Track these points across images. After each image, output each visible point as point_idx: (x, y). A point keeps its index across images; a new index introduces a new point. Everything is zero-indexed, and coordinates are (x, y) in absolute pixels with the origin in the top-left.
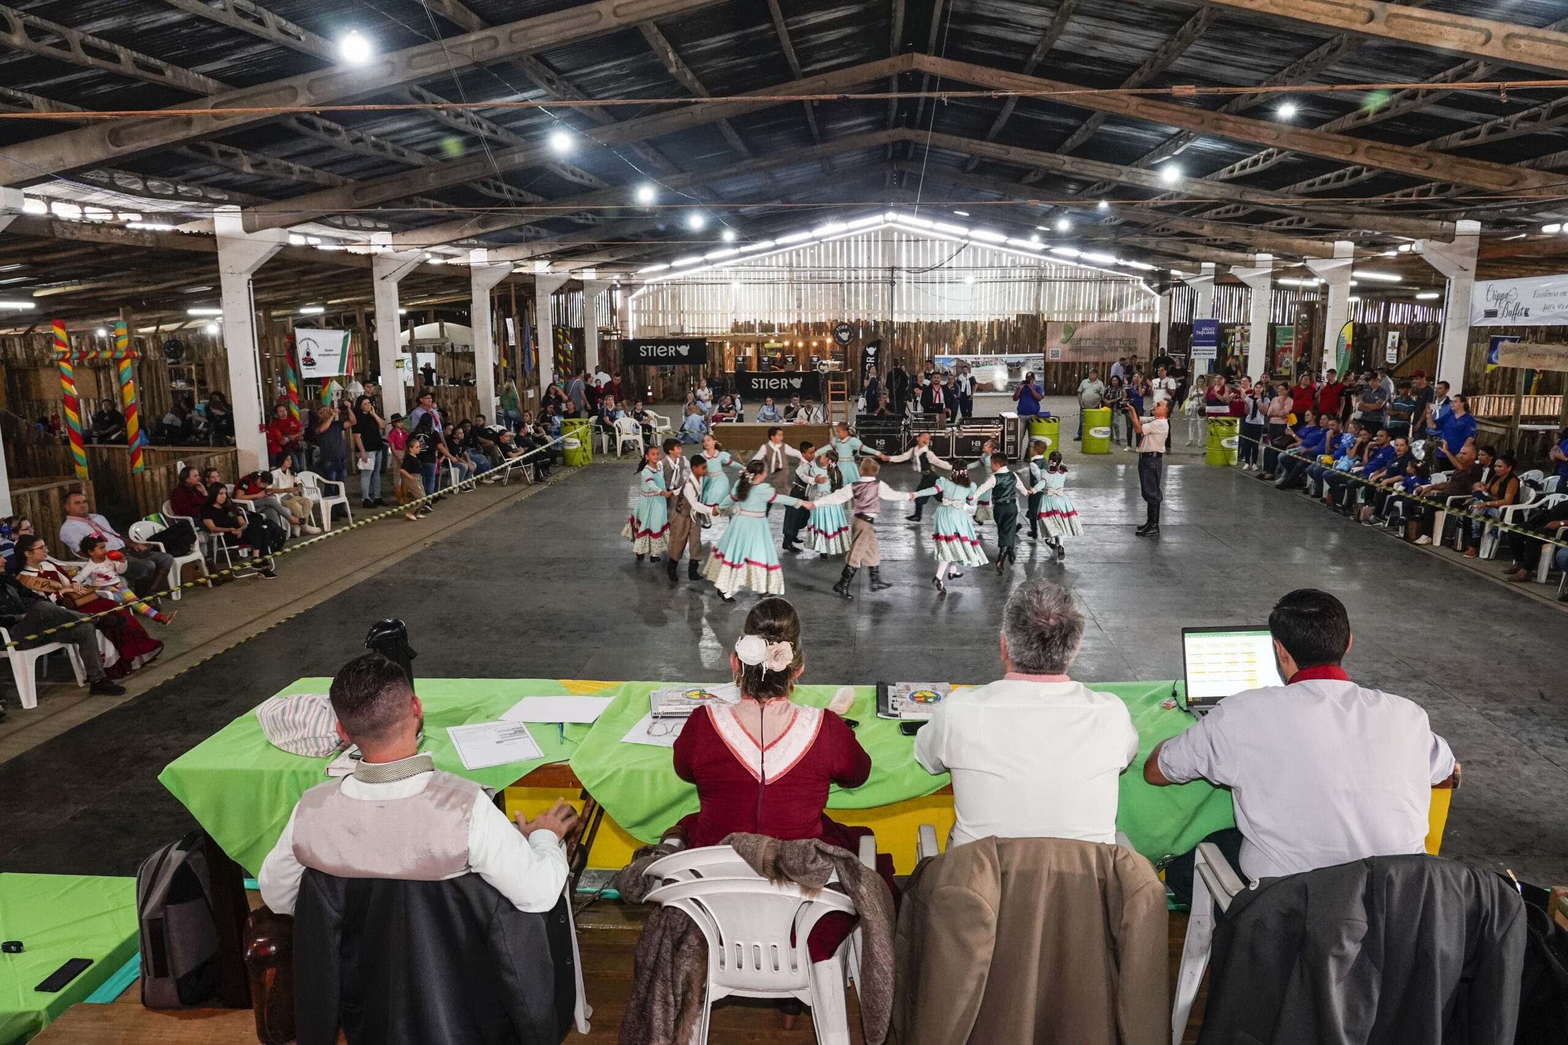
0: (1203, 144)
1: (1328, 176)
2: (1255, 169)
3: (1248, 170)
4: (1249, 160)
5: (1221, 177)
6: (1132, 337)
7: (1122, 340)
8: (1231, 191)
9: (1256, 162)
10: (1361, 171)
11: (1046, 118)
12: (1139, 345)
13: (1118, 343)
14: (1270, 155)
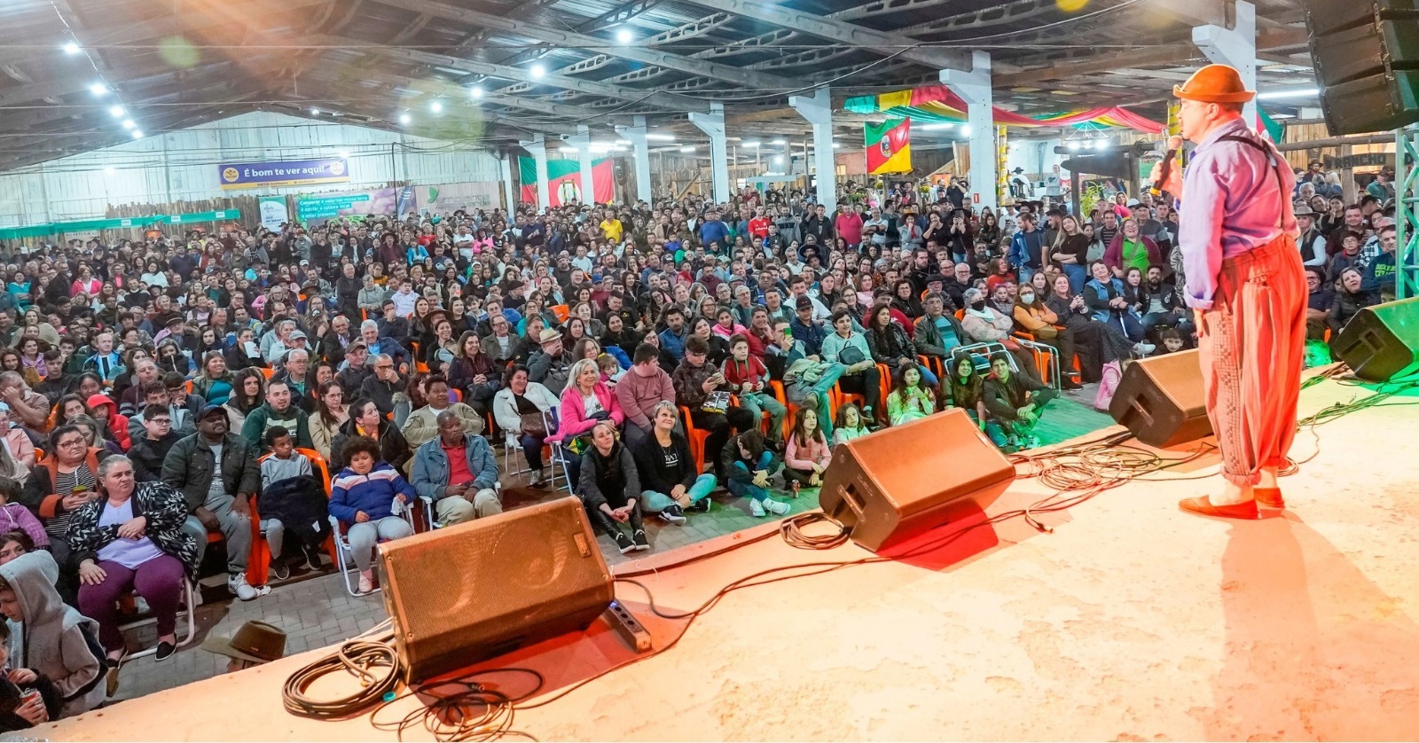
0: (558, 52)
1: (635, 72)
2: (591, 68)
3: (586, 69)
4: (586, 62)
5: (566, 73)
6: (485, 193)
7: (477, 197)
8: (571, 84)
9: (591, 64)
10: (657, 70)
11: (443, 30)
12: (491, 199)
13: (474, 200)
14: (601, 59)
